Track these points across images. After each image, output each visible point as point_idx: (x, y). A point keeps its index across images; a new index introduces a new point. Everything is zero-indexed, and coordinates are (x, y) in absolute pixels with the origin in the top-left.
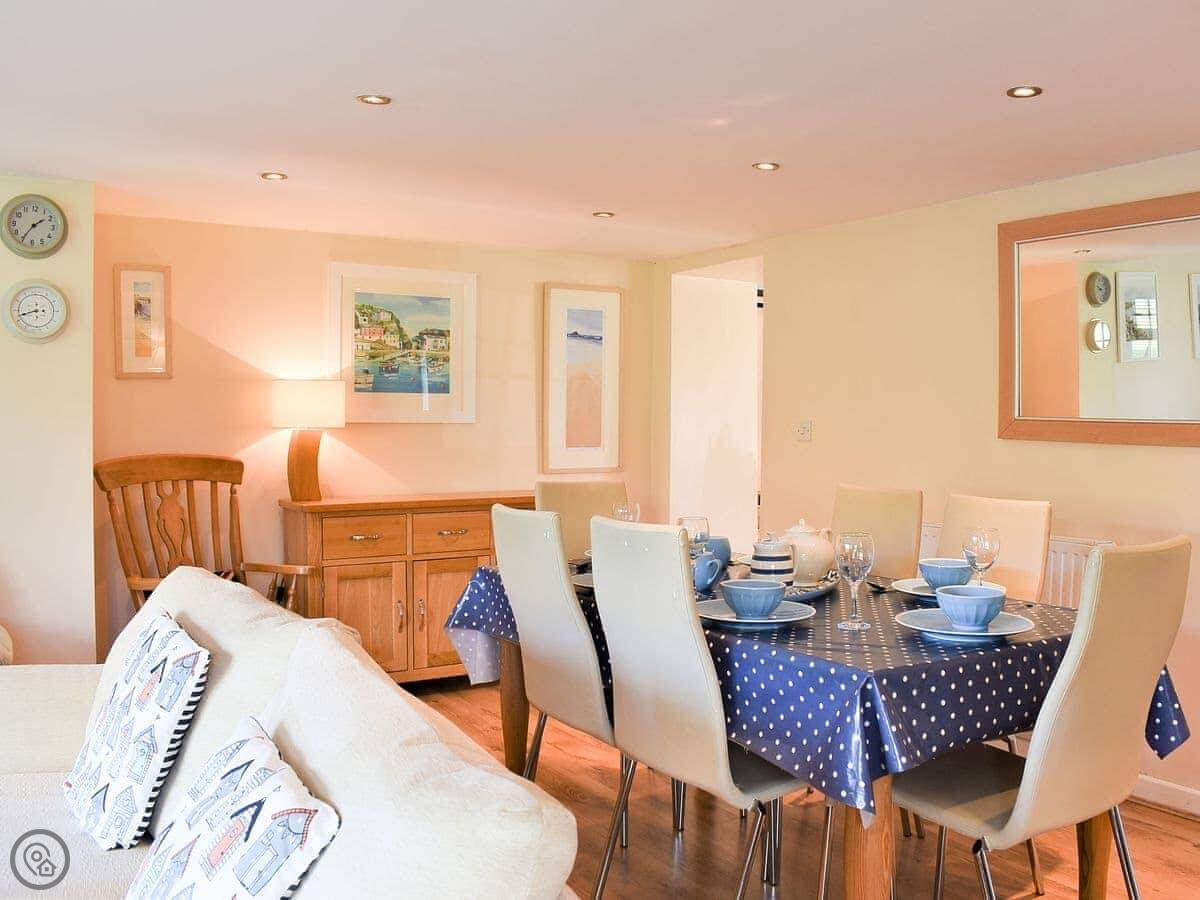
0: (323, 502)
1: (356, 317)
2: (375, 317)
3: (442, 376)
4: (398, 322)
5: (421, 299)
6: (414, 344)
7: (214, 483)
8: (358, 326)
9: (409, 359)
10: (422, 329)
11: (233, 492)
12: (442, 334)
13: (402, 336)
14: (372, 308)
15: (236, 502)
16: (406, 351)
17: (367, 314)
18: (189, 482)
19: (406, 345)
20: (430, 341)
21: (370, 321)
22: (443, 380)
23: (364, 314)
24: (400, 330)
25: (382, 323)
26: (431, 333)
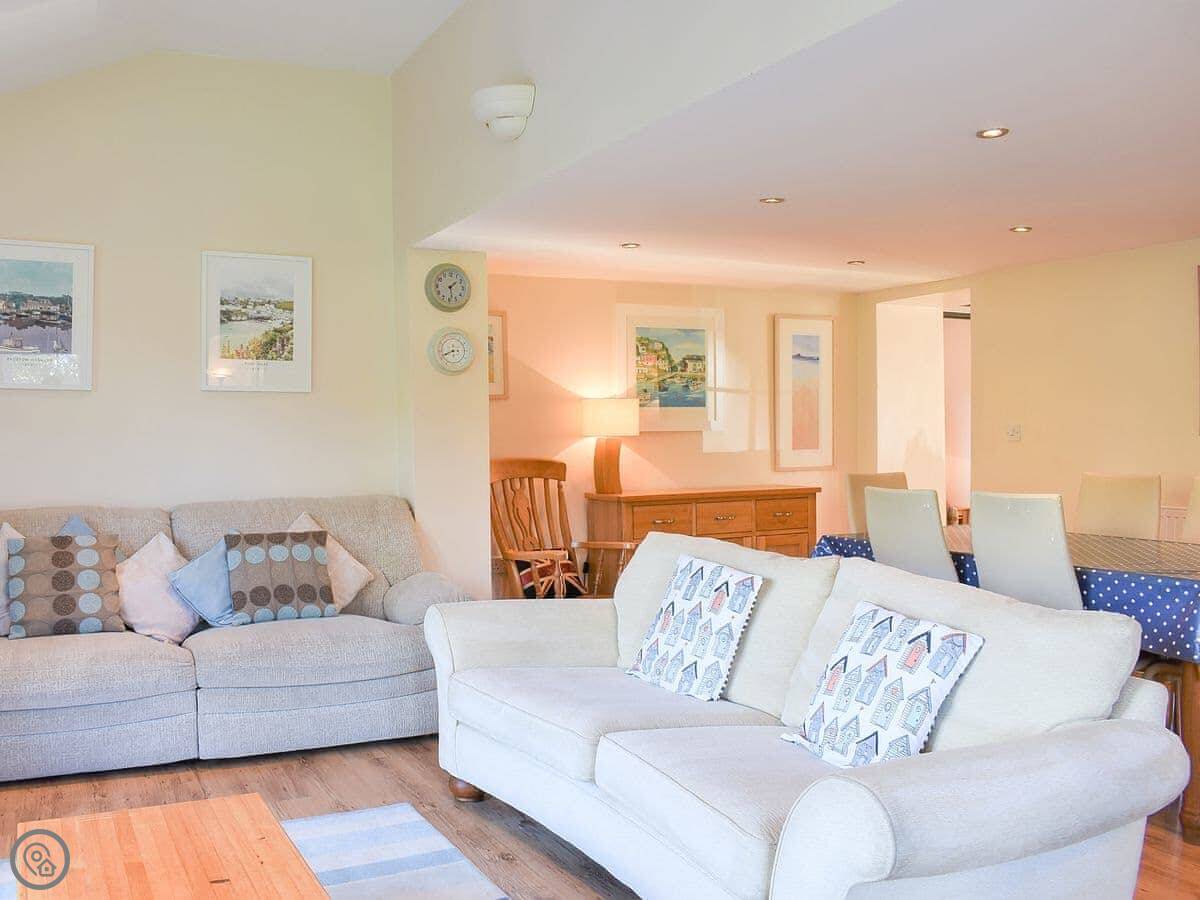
0: (623, 495)
1: (637, 347)
2: (650, 347)
3: (699, 393)
4: (667, 350)
5: (685, 331)
6: (679, 368)
7: (546, 480)
8: (638, 354)
9: (675, 380)
10: (684, 355)
11: (560, 487)
12: (700, 359)
13: (671, 362)
14: (648, 339)
15: (562, 494)
16: (674, 373)
17: (646, 344)
18: (530, 479)
19: (673, 369)
20: (690, 365)
21: (647, 349)
22: (701, 396)
23: (643, 344)
24: (669, 356)
25: (656, 352)
26: (691, 358)
